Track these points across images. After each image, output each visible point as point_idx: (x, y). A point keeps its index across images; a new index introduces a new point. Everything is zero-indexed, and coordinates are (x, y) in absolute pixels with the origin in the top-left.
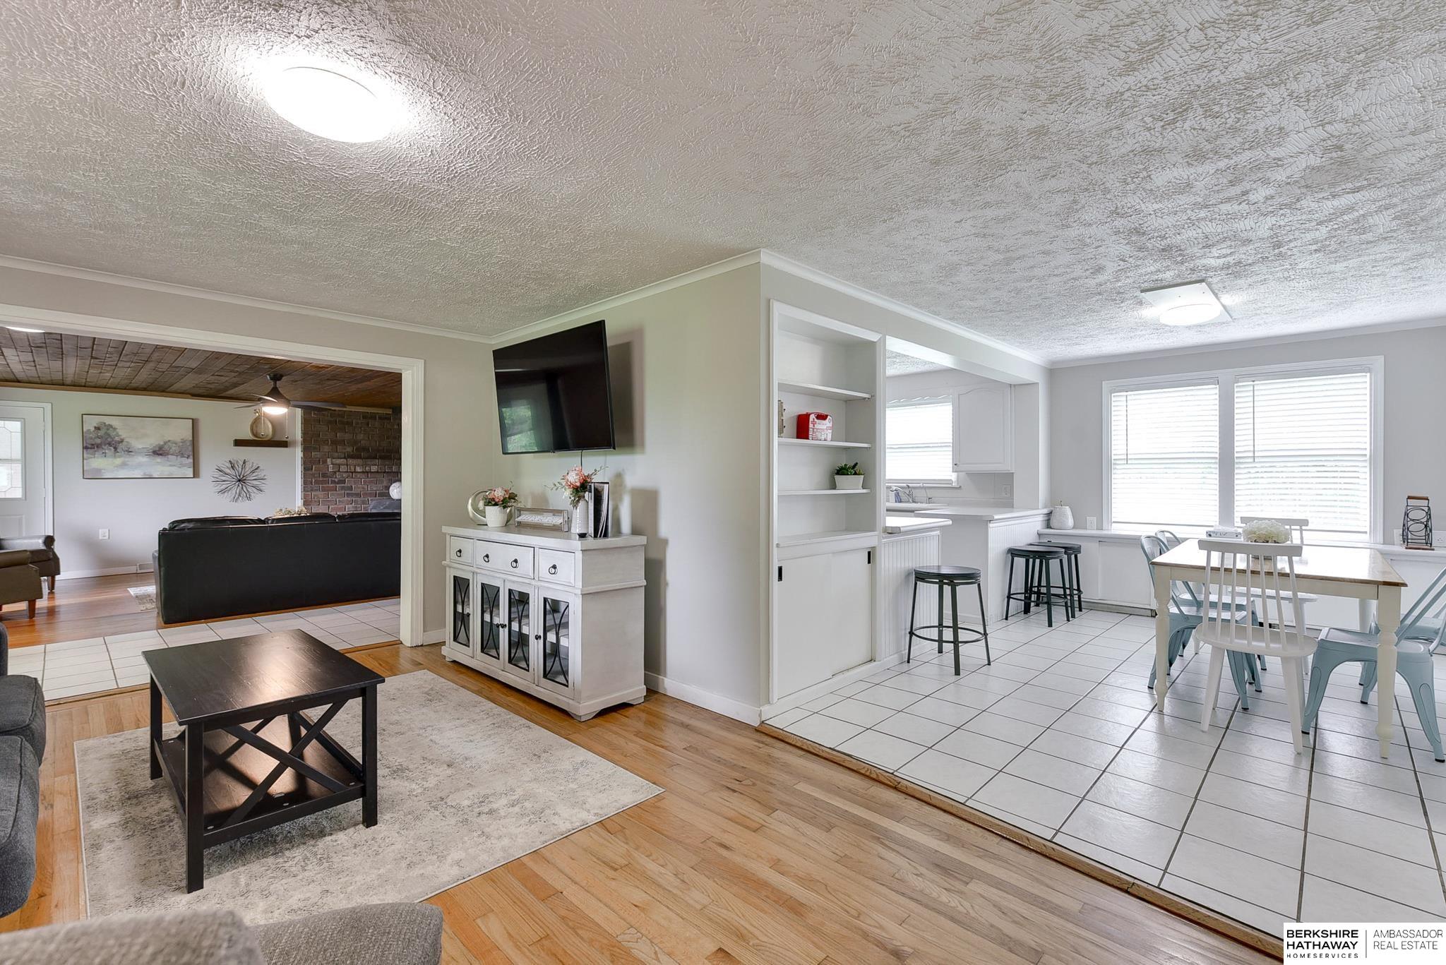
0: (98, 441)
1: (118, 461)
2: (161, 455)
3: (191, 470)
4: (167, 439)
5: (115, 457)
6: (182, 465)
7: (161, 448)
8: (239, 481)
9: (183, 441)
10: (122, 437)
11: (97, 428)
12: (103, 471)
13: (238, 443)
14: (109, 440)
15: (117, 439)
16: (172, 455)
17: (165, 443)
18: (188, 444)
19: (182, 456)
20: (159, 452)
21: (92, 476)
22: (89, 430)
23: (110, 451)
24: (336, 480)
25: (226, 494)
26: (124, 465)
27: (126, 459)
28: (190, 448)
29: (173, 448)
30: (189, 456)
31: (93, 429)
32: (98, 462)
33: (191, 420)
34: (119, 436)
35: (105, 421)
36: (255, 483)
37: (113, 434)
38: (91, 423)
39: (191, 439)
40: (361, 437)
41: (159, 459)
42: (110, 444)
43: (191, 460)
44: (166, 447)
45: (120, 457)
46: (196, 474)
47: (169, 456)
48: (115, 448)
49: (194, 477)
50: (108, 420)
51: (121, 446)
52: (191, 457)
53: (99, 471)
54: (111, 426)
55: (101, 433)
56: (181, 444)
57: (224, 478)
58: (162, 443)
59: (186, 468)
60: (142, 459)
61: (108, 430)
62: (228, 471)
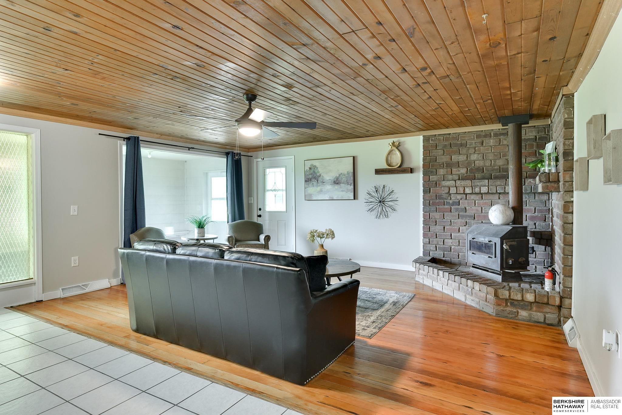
0: (310, 176)
1: (319, 189)
2: (337, 184)
3: (353, 193)
4: (340, 172)
5: (317, 186)
6: (348, 190)
7: (337, 179)
8: (380, 202)
9: (348, 173)
10: (320, 173)
11: (310, 169)
12: (312, 195)
13: (378, 172)
14: (315, 175)
15: (318, 174)
16: (343, 183)
17: (340, 175)
18: (351, 175)
19: (348, 184)
20: (337, 182)
21: (309, 198)
23: (315, 183)
25: (372, 212)
26: (321, 191)
27: (322, 188)
28: (352, 178)
29: (343, 179)
30: (351, 184)
31: (308, 169)
32: (312, 190)
33: (352, 158)
34: (318, 172)
35: (313, 164)
36: (390, 203)
37: (316, 171)
38: (308, 164)
39: (352, 171)
41: (337, 187)
42: (315, 178)
43: (352, 187)
44: (340, 178)
45: (319, 186)
46: (355, 198)
47: (342, 185)
48: (317, 181)
49: (354, 199)
50: (316, 163)
51: (320, 179)
52: (353, 184)
53: (310, 195)
54: (315, 166)
55: (312, 171)
56: (347, 175)
57: (371, 200)
58: (338, 176)
59: (349, 192)
60: (329, 187)
61: (314, 169)
62: (373, 194)
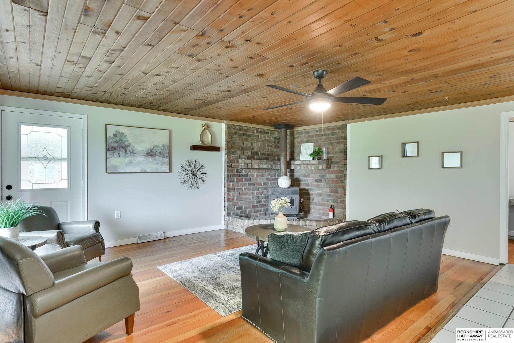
0: (115, 145)
1: (127, 160)
2: (151, 156)
3: (168, 166)
4: (155, 144)
5: (125, 157)
6: (163, 163)
7: (151, 151)
8: (193, 174)
9: (164, 146)
11: (115, 135)
12: (118, 167)
13: (194, 148)
14: (122, 144)
15: (126, 143)
16: (157, 156)
17: (154, 147)
18: (167, 148)
19: (163, 157)
20: (150, 154)
22: (110, 136)
23: (122, 153)
24: (243, 174)
25: (186, 184)
26: (130, 163)
27: (132, 159)
28: (168, 151)
29: (159, 151)
30: (167, 157)
31: (112, 136)
33: (168, 131)
34: (128, 141)
35: (120, 130)
36: (201, 176)
37: (124, 140)
38: (111, 131)
39: (168, 144)
40: (255, 145)
41: (150, 159)
42: (122, 147)
43: (168, 160)
44: (154, 150)
45: (128, 157)
46: (170, 171)
48: (126, 151)
50: (122, 130)
51: (129, 149)
52: (168, 157)
53: (115, 167)
54: (123, 134)
55: (117, 139)
56: (162, 148)
57: (185, 173)
58: (152, 147)
59: (165, 165)
60: (141, 159)
61: (121, 136)
62: (187, 168)
